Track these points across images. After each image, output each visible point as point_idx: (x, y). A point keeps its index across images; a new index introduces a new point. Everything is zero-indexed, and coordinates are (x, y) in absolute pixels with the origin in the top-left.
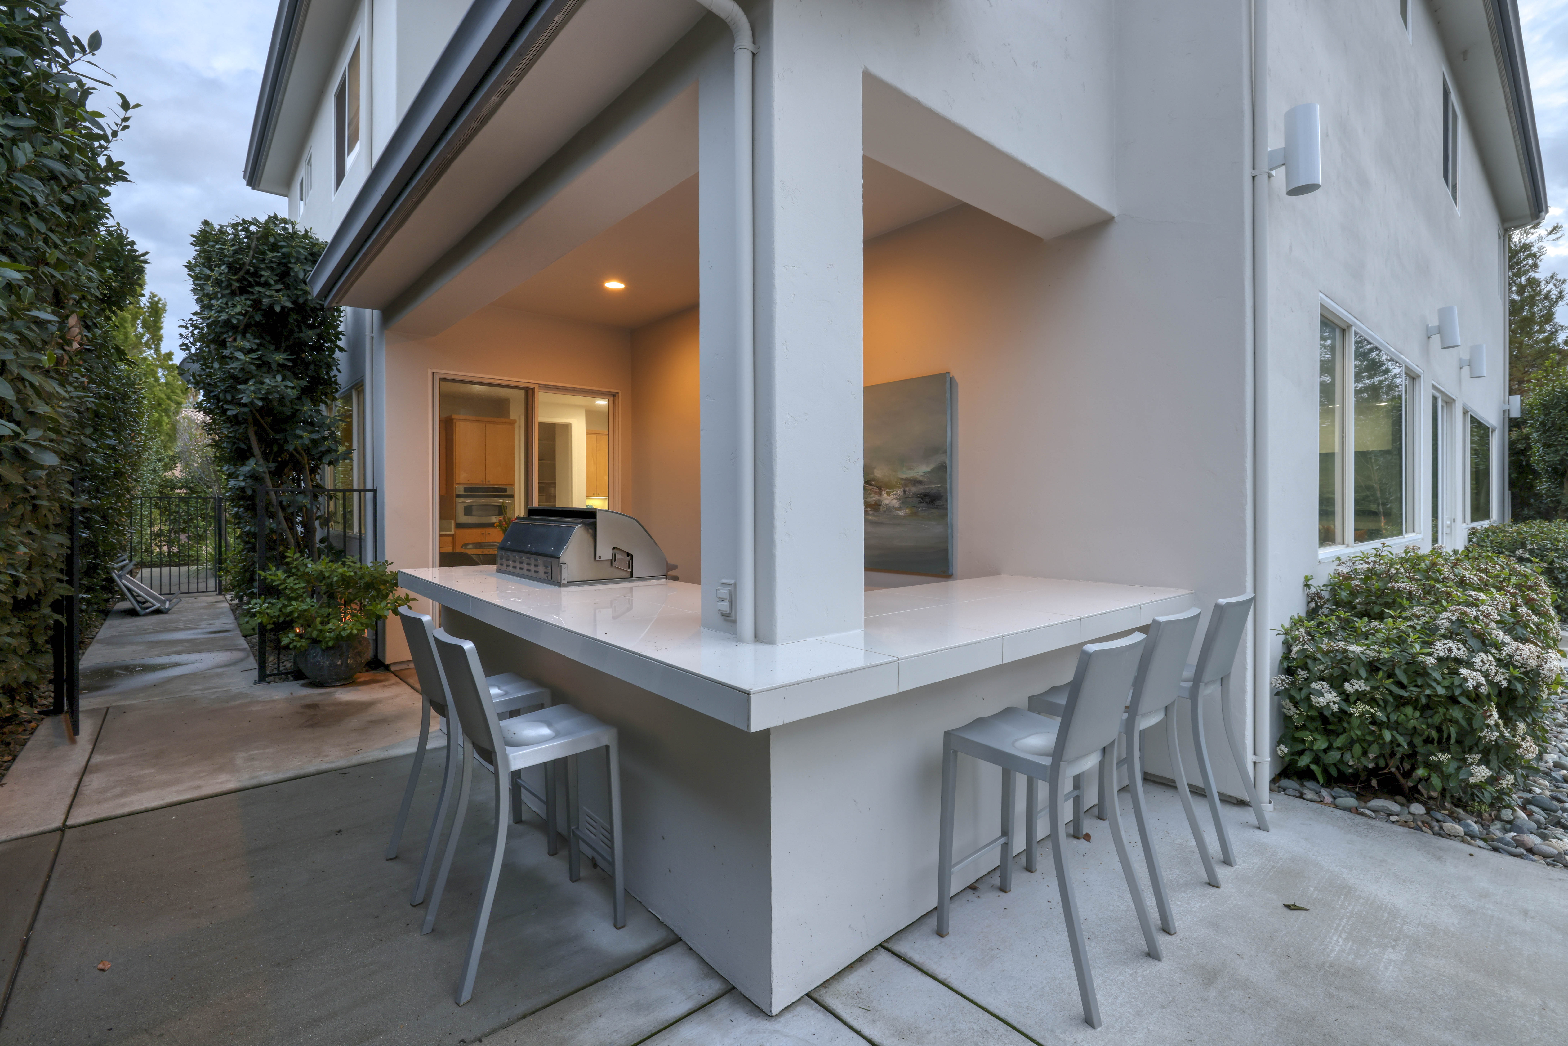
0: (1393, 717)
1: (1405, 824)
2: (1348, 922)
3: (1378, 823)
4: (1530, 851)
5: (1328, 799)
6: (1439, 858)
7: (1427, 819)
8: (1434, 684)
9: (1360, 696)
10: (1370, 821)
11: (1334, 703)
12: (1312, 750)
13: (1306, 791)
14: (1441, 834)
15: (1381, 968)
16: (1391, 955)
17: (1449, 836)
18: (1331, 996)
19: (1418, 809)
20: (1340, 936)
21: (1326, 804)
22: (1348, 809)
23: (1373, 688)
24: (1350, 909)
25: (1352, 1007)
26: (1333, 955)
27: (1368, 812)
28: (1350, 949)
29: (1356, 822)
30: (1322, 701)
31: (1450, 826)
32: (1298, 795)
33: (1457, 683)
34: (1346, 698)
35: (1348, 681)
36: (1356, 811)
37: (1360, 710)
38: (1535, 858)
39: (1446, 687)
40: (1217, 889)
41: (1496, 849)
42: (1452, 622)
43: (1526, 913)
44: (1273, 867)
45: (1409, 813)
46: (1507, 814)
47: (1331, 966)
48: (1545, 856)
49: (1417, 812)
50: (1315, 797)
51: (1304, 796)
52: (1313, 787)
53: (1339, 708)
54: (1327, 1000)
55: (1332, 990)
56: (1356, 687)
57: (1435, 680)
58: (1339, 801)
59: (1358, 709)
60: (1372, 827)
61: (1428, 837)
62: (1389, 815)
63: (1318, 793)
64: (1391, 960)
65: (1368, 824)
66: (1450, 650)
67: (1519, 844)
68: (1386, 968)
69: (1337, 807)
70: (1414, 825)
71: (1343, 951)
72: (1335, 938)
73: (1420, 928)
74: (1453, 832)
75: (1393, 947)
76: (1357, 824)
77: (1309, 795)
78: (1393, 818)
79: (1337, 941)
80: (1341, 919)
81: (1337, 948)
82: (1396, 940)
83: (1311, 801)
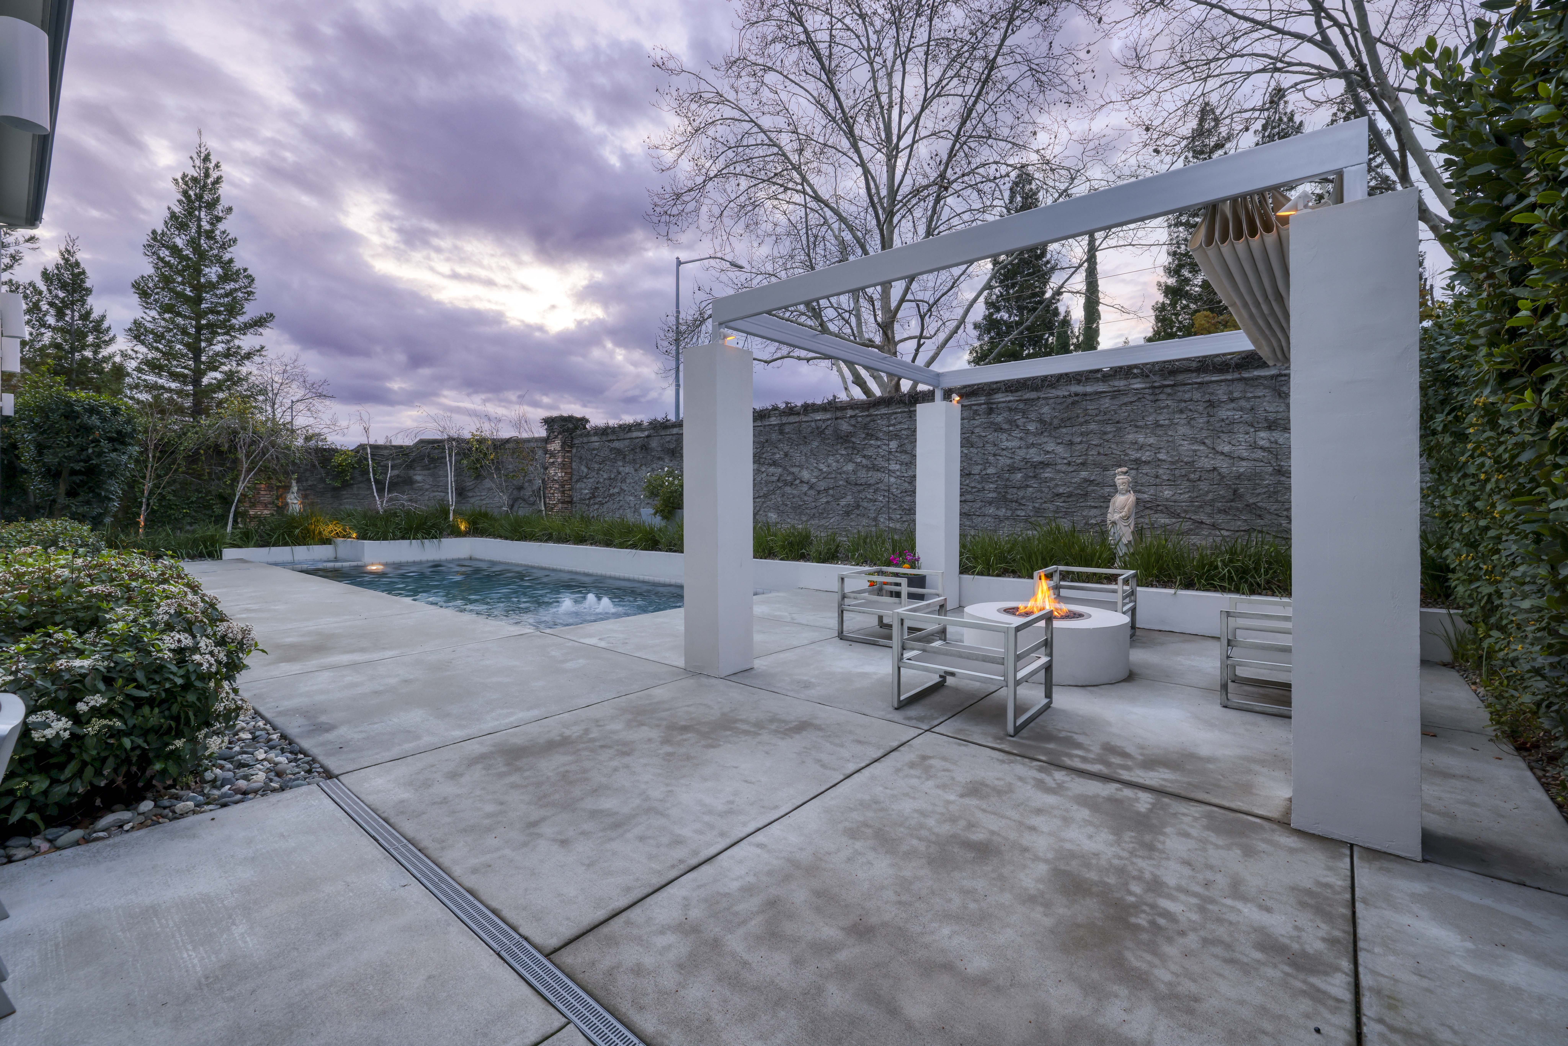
0: (131, 722)
1: (142, 825)
2: (181, 935)
3: (117, 839)
4: (245, 793)
5: (45, 846)
6: (194, 836)
7: (159, 811)
8: (171, 677)
9: (95, 712)
10: (107, 842)
11: (65, 730)
12: (27, 797)
13: (13, 852)
14: (177, 817)
15: (242, 945)
16: (238, 930)
17: (182, 816)
18: (232, 999)
19: (147, 806)
20: (187, 950)
21: (45, 853)
22: (77, 843)
23: (112, 699)
24: (171, 924)
25: (254, 991)
26: (198, 969)
27: (101, 834)
28: (206, 952)
29: (94, 850)
30: (49, 733)
31: (180, 806)
32: (5, 860)
33: (191, 669)
34: (77, 719)
35: (81, 700)
36: (86, 840)
37: (96, 727)
38: (250, 796)
39: (181, 676)
40: (12, 1016)
41: (224, 805)
42: (171, 615)
43: (282, 835)
44: (57, 945)
45: (139, 814)
46: (209, 775)
47: (207, 978)
48: (256, 792)
49: (146, 809)
50: (30, 852)
51: (14, 858)
52: (21, 843)
53: (71, 734)
54: (232, 1004)
55: (228, 994)
56: (92, 703)
57: (172, 673)
58: (60, 842)
59: (95, 726)
60: (114, 846)
61: (168, 826)
62: (121, 827)
63: (29, 846)
64: (242, 934)
65: (109, 845)
66: (179, 641)
67: (238, 791)
68: (246, 942)
69: (58, 848)
70: (149, 822)
71: (203, 959)
72: (185, 955)
73: (236, 895)
74: (185, 810)
75: (234, 924)
76: (98, 852)
77: (20, 853)
78: (126, 827)
79: (189, 956)
80: (173, 936)
81: (196, 961)
82: (230, 917)
83: (25, 858)
